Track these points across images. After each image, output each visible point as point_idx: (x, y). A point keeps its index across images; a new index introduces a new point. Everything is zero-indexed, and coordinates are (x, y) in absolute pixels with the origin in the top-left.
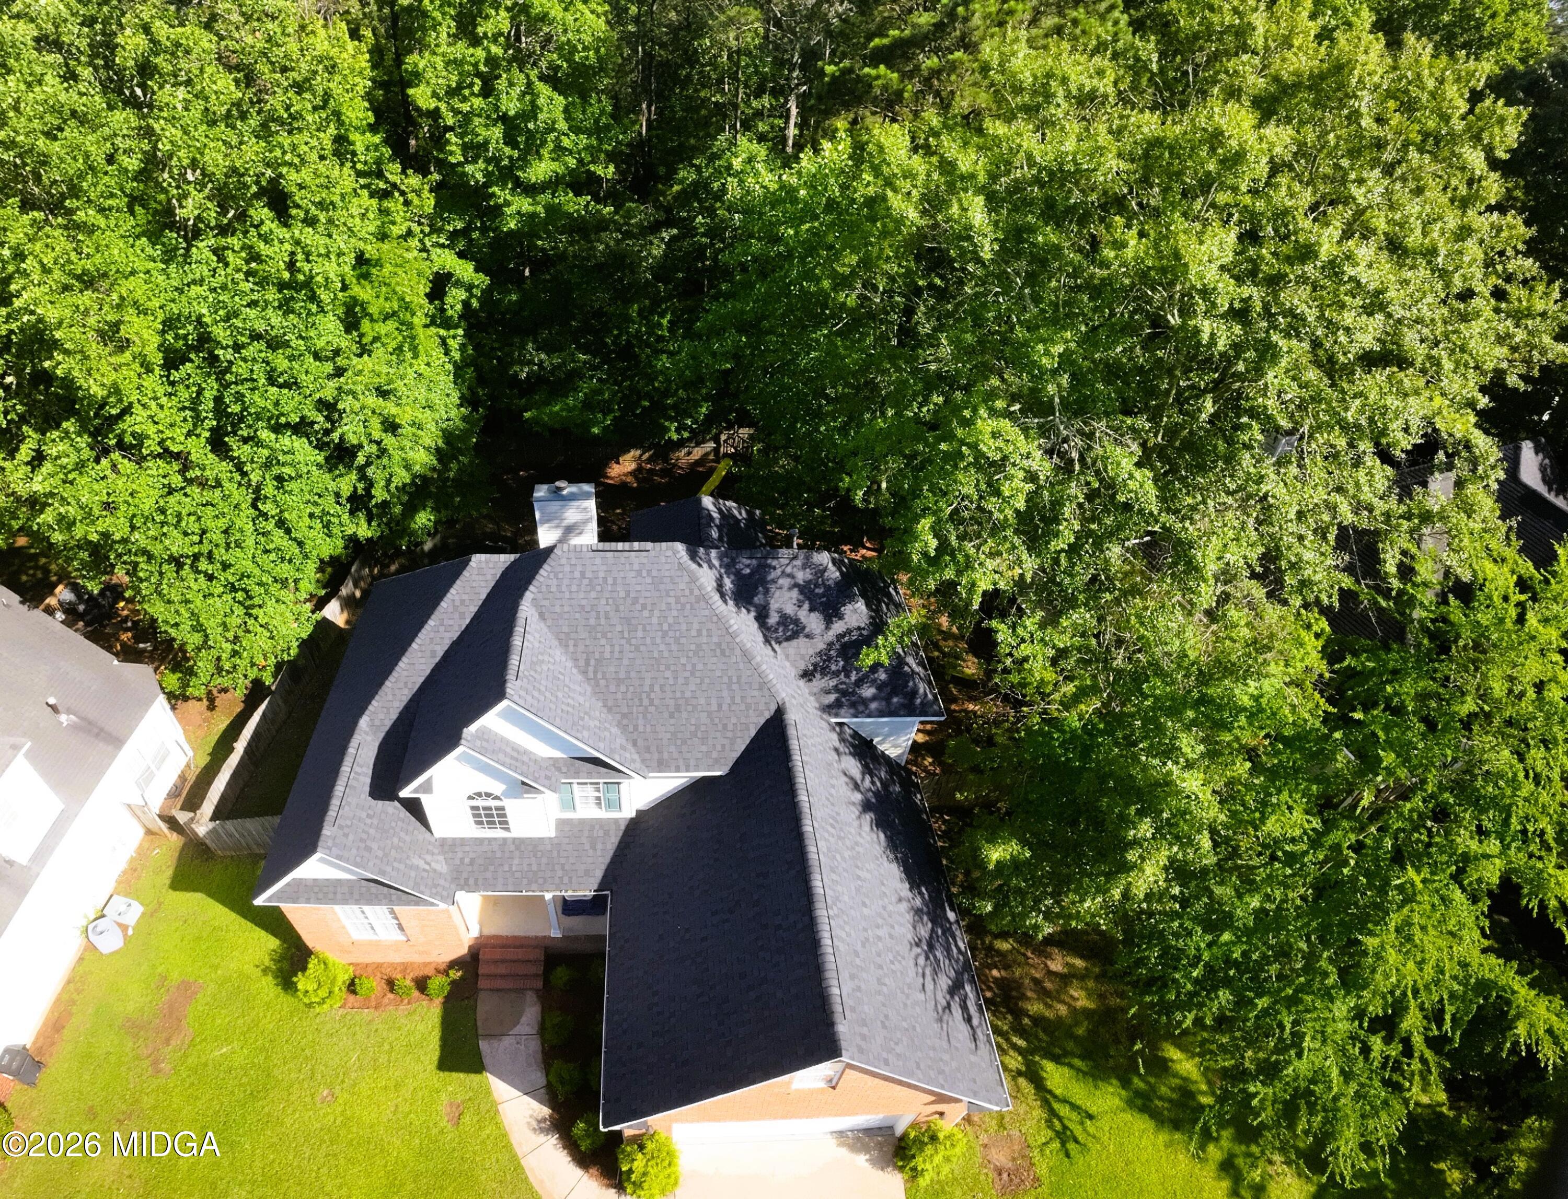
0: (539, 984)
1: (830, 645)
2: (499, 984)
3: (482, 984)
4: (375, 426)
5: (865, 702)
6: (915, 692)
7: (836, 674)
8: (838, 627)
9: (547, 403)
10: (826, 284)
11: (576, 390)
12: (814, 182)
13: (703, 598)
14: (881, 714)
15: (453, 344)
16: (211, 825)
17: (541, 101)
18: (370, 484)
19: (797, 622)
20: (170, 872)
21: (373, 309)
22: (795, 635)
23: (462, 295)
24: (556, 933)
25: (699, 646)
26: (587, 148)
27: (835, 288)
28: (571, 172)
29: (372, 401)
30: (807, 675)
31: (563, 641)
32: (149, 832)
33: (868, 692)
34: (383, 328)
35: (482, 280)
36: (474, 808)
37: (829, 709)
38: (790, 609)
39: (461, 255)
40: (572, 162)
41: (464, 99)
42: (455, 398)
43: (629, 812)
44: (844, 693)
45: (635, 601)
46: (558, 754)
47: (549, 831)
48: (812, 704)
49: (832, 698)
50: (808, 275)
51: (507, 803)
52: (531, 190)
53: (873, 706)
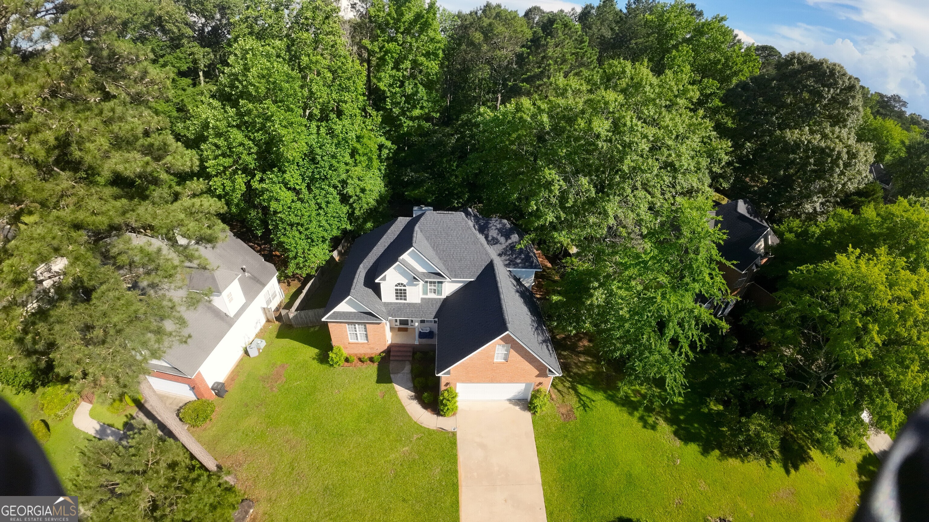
0: (411, 359)
1: (507, 246)
2: (397, 358)
3: (391, 358)
4: (358, 190)
5: (518, 264)
6: (533, 262)
7: (509, 255)
8: (510, 241)
9: (413, 190)
10: (507, 143)
11: (423, 186)
12: (504, 114)
13: (470, 228)
14: (523, 268)
15: (383, 168)
16: (296, 313)
17: (420, 90)
18: (354, 209)
19: (497, 239)
20: (276, 333)
21: (360, 152)
22: (496, 243)
23: (387, 151)
24: (417, 343)
25: (468, 242)
26: (431, 107)
27: (510, 144)
28: (426, 114)
29: (356, 181)
30: (500, 255)
31: (427, 239)
32: (268, 321)
33: (519, 261)
34: (362, 159)
35: (394, 147)
36: (396, 290)
37: (507, 266)
38: (495, 236)
39: (387, 139)
40: (427, 111)
41: (394, 88)
42: (383, 185)
43: (444, 296)
44: (511, 261)
45: (449, 228)
46: (425, 271)
47: (419, 301)
48: (501, 263)
49: (507, 262)
50: (502, 142)
51: (407, 288)
52: (412, 119)
53: (520, 265)
